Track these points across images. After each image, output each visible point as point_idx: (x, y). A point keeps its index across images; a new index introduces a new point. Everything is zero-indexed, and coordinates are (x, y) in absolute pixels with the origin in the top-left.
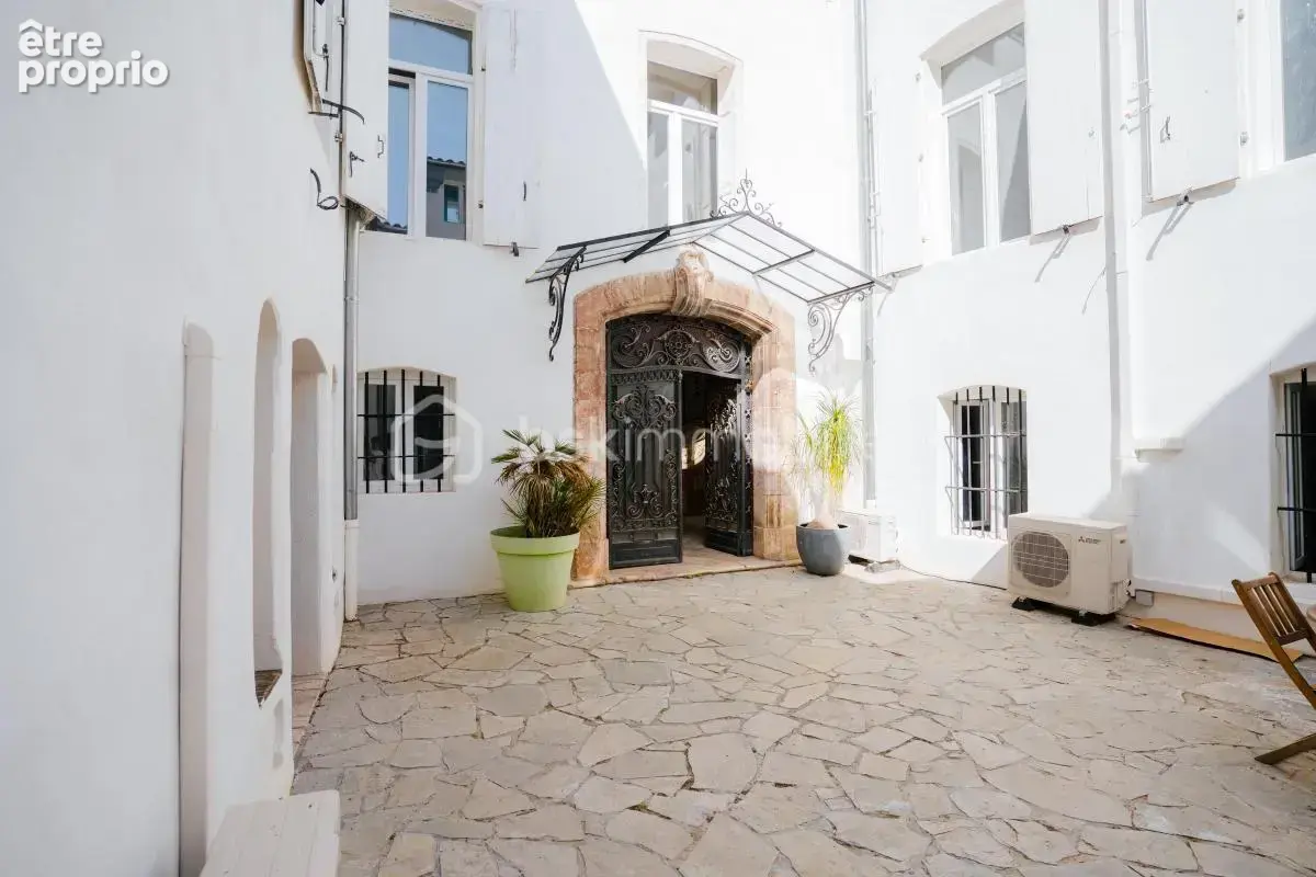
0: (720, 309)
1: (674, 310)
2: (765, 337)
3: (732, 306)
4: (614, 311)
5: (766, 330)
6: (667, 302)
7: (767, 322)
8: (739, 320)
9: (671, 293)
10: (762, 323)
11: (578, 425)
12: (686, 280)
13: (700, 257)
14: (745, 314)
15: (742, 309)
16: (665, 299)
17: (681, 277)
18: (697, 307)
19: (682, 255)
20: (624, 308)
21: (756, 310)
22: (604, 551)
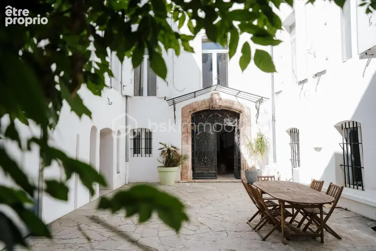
0: (225, 107)
1: (211, 109)
2: (241, 114)
3: (228, 106)
4: (193, 111)
5: (241, 112)
6: (208, 107)
7: (240, 110)
8: (232, 110)
9: (209, 104)
10: (239, 110)
11: (183, 140)
12: (213, 100)
13: (218, 94)
14: (233, 108)
15: (232, 107)
16: (207, 106)
17: (211, 100)
18: (217, 107)
19: (212, 94)
20: (196, 110)
21: (236, 107)
22: (190, 173)
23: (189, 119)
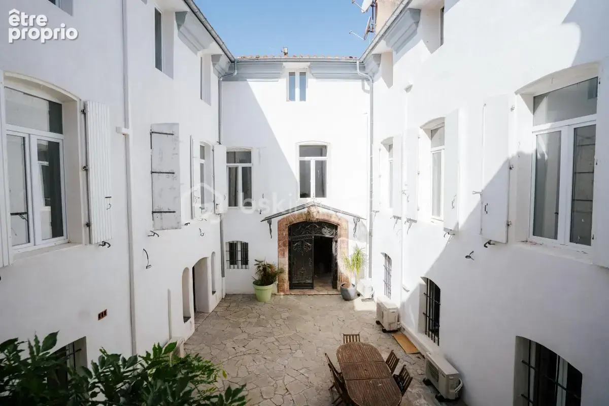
1: (308, 221)
2: (339, 227)
3: (326, 219)
4: (289, 223)
7: (338, 223)
9: (306, 217)
11: (279, 254)
13: (315, 207)
14: (330, 221)
16: (304, 219)
17: (309, 214)
18: (314, 220)
20: (292, 222)
21: (334, 220)
22: (286, 285)
23: (286, 233)
